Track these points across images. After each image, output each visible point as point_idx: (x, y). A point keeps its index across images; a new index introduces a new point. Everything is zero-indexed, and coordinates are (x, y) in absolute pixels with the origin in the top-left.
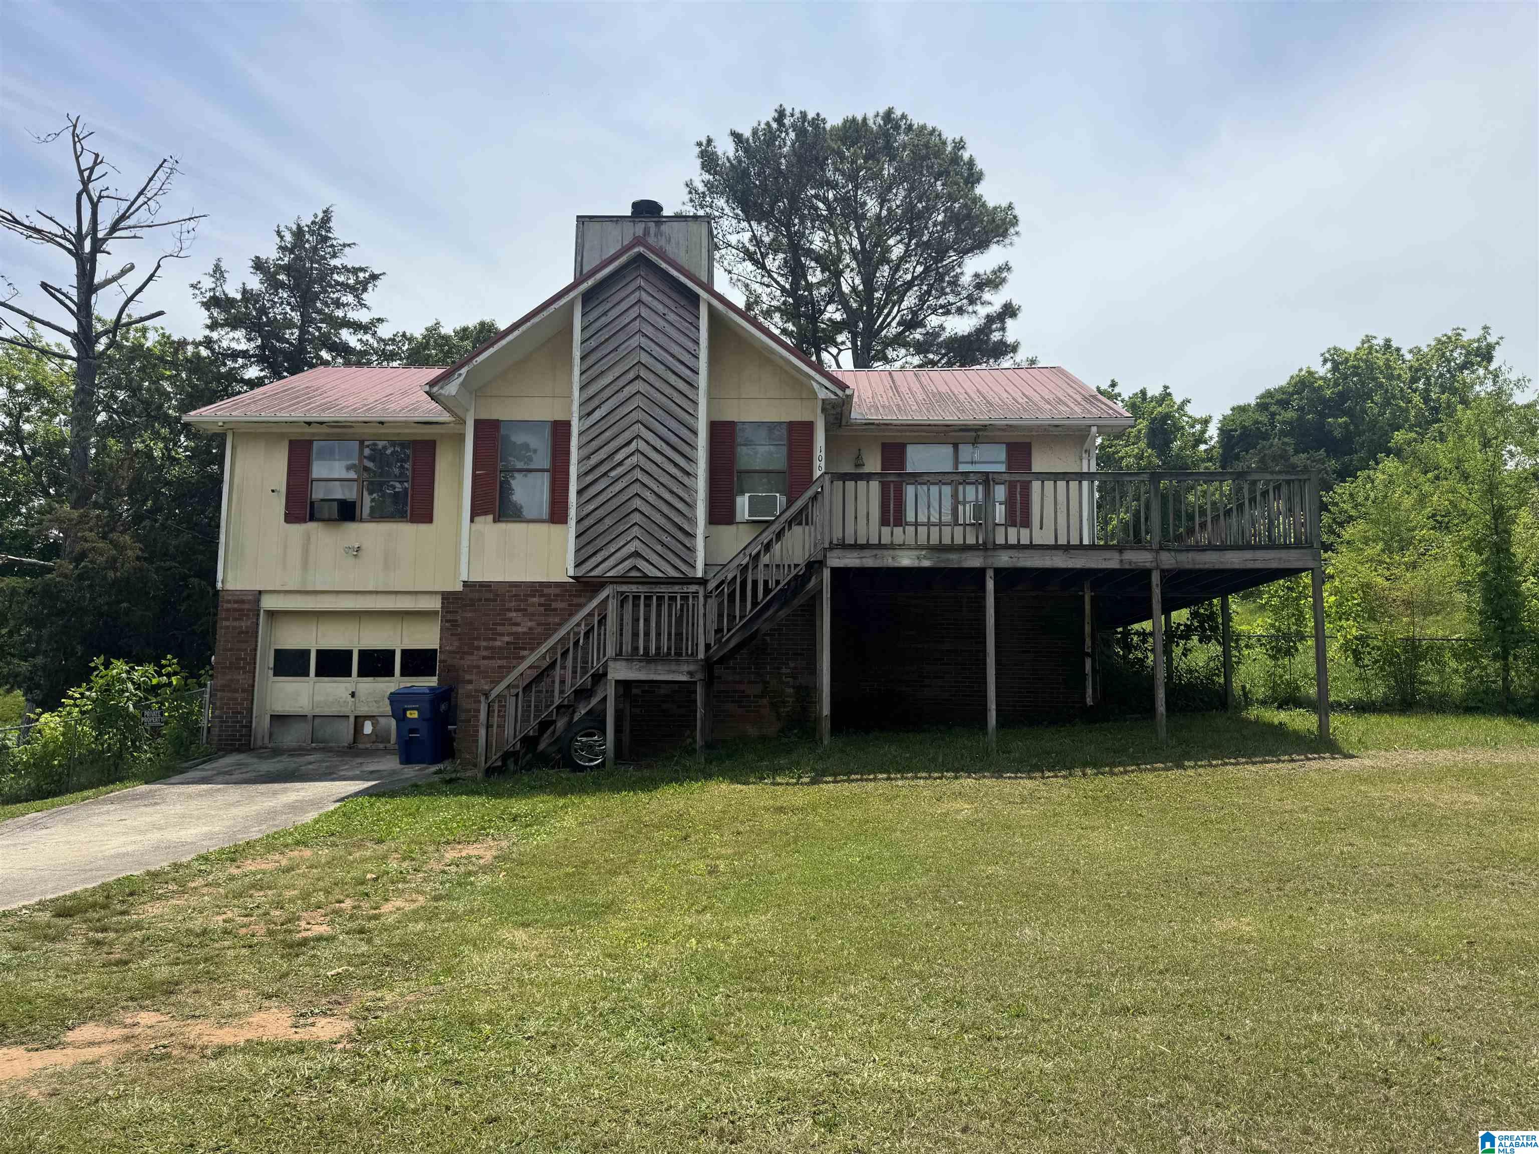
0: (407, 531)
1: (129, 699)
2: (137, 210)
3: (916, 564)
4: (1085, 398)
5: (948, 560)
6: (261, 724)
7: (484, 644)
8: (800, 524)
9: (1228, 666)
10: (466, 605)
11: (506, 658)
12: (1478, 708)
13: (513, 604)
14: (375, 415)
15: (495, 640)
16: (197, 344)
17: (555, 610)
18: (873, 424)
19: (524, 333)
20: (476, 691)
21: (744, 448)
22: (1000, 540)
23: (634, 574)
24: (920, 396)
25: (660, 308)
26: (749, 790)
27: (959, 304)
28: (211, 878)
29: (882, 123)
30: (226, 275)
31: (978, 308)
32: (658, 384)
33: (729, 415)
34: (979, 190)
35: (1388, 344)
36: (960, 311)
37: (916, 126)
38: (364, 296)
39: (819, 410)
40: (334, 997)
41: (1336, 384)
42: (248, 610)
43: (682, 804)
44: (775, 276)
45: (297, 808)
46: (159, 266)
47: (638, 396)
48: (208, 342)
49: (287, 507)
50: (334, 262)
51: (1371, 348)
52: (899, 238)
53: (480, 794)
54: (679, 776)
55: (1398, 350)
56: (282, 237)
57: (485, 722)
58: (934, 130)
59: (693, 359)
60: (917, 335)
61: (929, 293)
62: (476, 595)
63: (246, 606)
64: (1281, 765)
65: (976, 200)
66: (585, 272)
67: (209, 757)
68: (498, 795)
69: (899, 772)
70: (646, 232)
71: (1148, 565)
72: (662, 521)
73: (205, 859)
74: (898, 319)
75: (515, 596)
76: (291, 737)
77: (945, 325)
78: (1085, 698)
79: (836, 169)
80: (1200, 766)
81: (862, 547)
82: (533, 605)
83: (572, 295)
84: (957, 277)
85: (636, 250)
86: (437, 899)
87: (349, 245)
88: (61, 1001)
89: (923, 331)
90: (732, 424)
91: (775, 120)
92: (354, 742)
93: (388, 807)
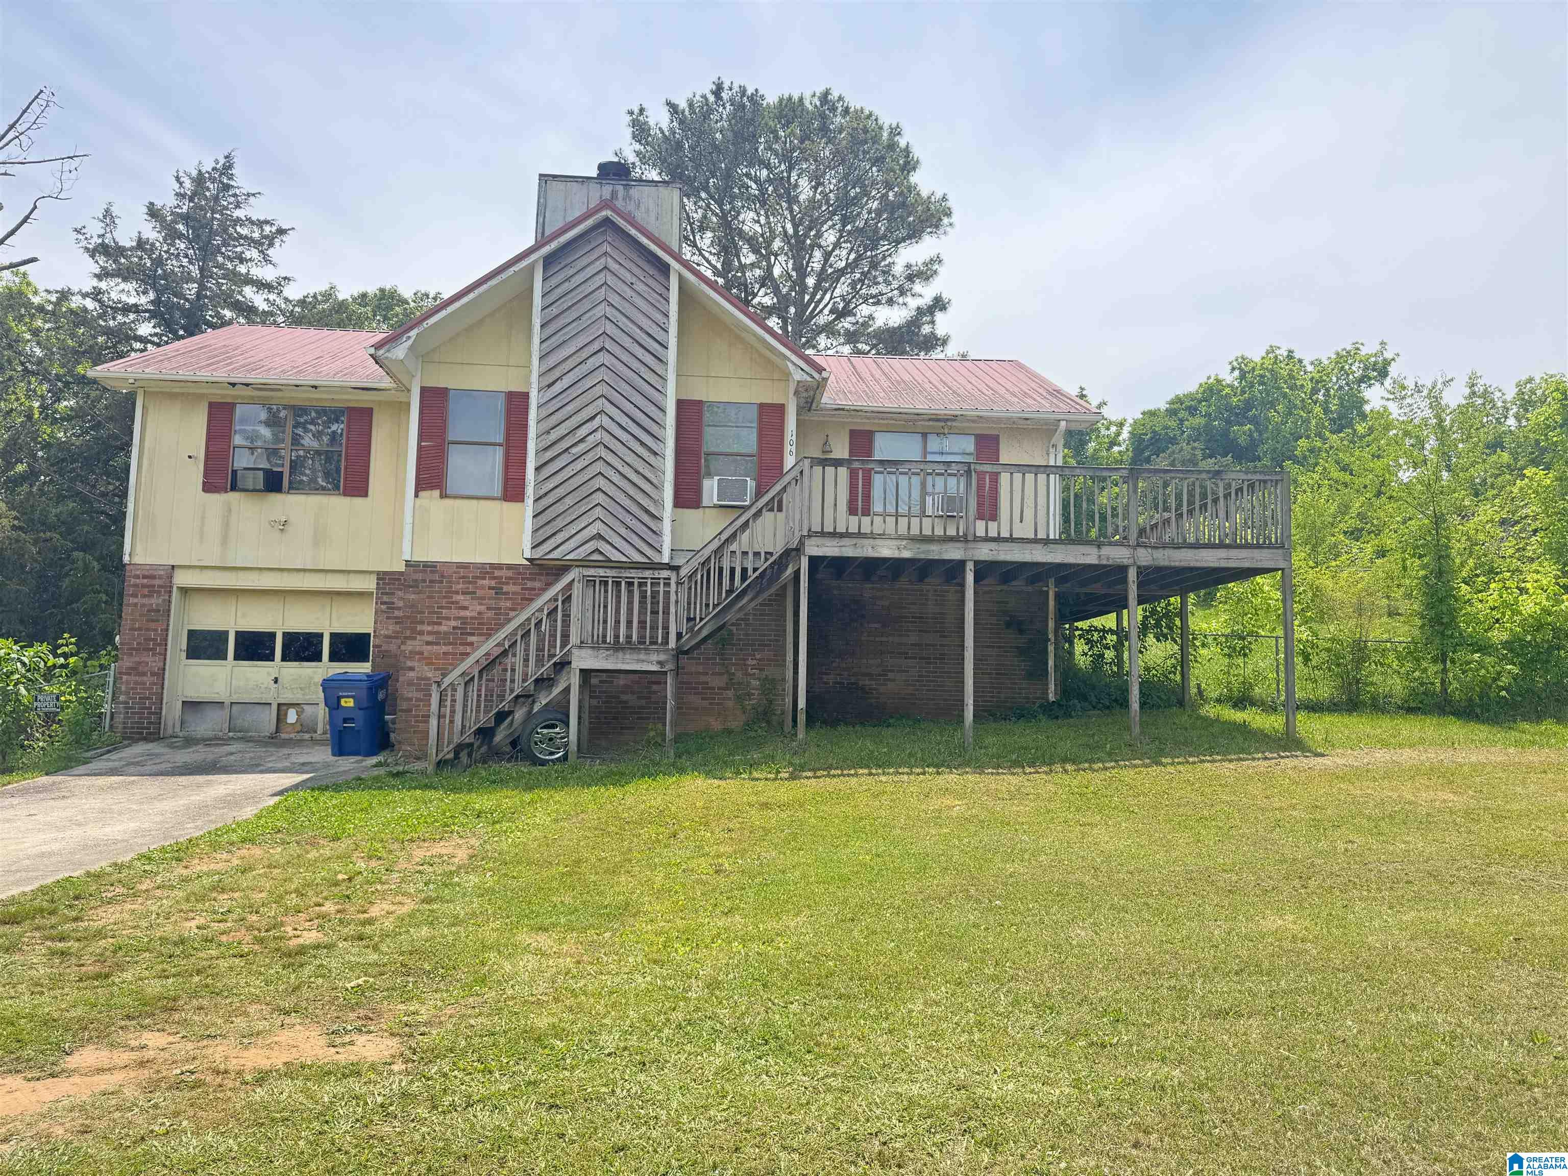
0: (338, 503)
1: (18, 682)
2: (7, 144)
3: (896, 554)
4: (1047, 391)
5: (929, 551)
6: (172, 711)
7: (429, 628)
8: (772, 510)
9: (1184, 662)
10: (409, 586)
11: (450, 644)
12: (1419, 708)
13: (461, 586)
14: (308, 378)
15: (440, 624)
16: (85, 295)
17: (507, 593)
18: (843, 409)
19: (480, 295)
20: (418, 678)
21: (712, 429)
22: (981, 532)
23: (596, 557)
24: (886, 384)
25: (628, 277)
26: (730, 785)
27: (890, 295)
28: (159, 879)
29: (818, 103)
30: (116, 221)
31: (909, 299)
32: (625, 357)
33: (699, 392)
34: (915, 178)
35: (1290, 355)
36: (890, 302)
37: (852, 110)
38: (270, 252)
39: (791, 395)
40: (362, 1013)
41: (1243, 392)
42: (159, 586)
43: (659, 799)
45: (232, 802)
46: (35, 207)
47: (603, 368)
48: (96, 294)
49: (206, 475)
50: (239, 213)
51: (1276, 357)
52: (830, 223)
53: (436, 788)
54: (650, 771)
55: (1300, 361)
56: (181, 184)
57: (437, 712)
58: (870, 115)
59: (662, 332)
60: (846, 324)
61: (861, 281)
62: (419, 576)
63: (157, 582)
64: (1256, 763)
65: (910, 188)
66: (547, 233)
67: (114, 747)
68: (455, 790)
69: (880, 767)
70: (614, 194)
71: (1126, 562)
72: (627, 503)
73: (147, 858)
74: (830, 306)
75: (463, 577)
76: (204, 726)
77: (875, 315)
78: (1047, 694)
79: (769, 148)
80: (1178, 763)
81: (842, 536)
82: (482, 587)
83: (533, 257)
84: (891, 265)
85: (604, 213)
86: (428, 901)
87: (254, 195)
88: (48, 1022)
89: (853, 320)
90: (700, 402)
91: (713, 93)
92: (277, 732)
93: (334, 802)
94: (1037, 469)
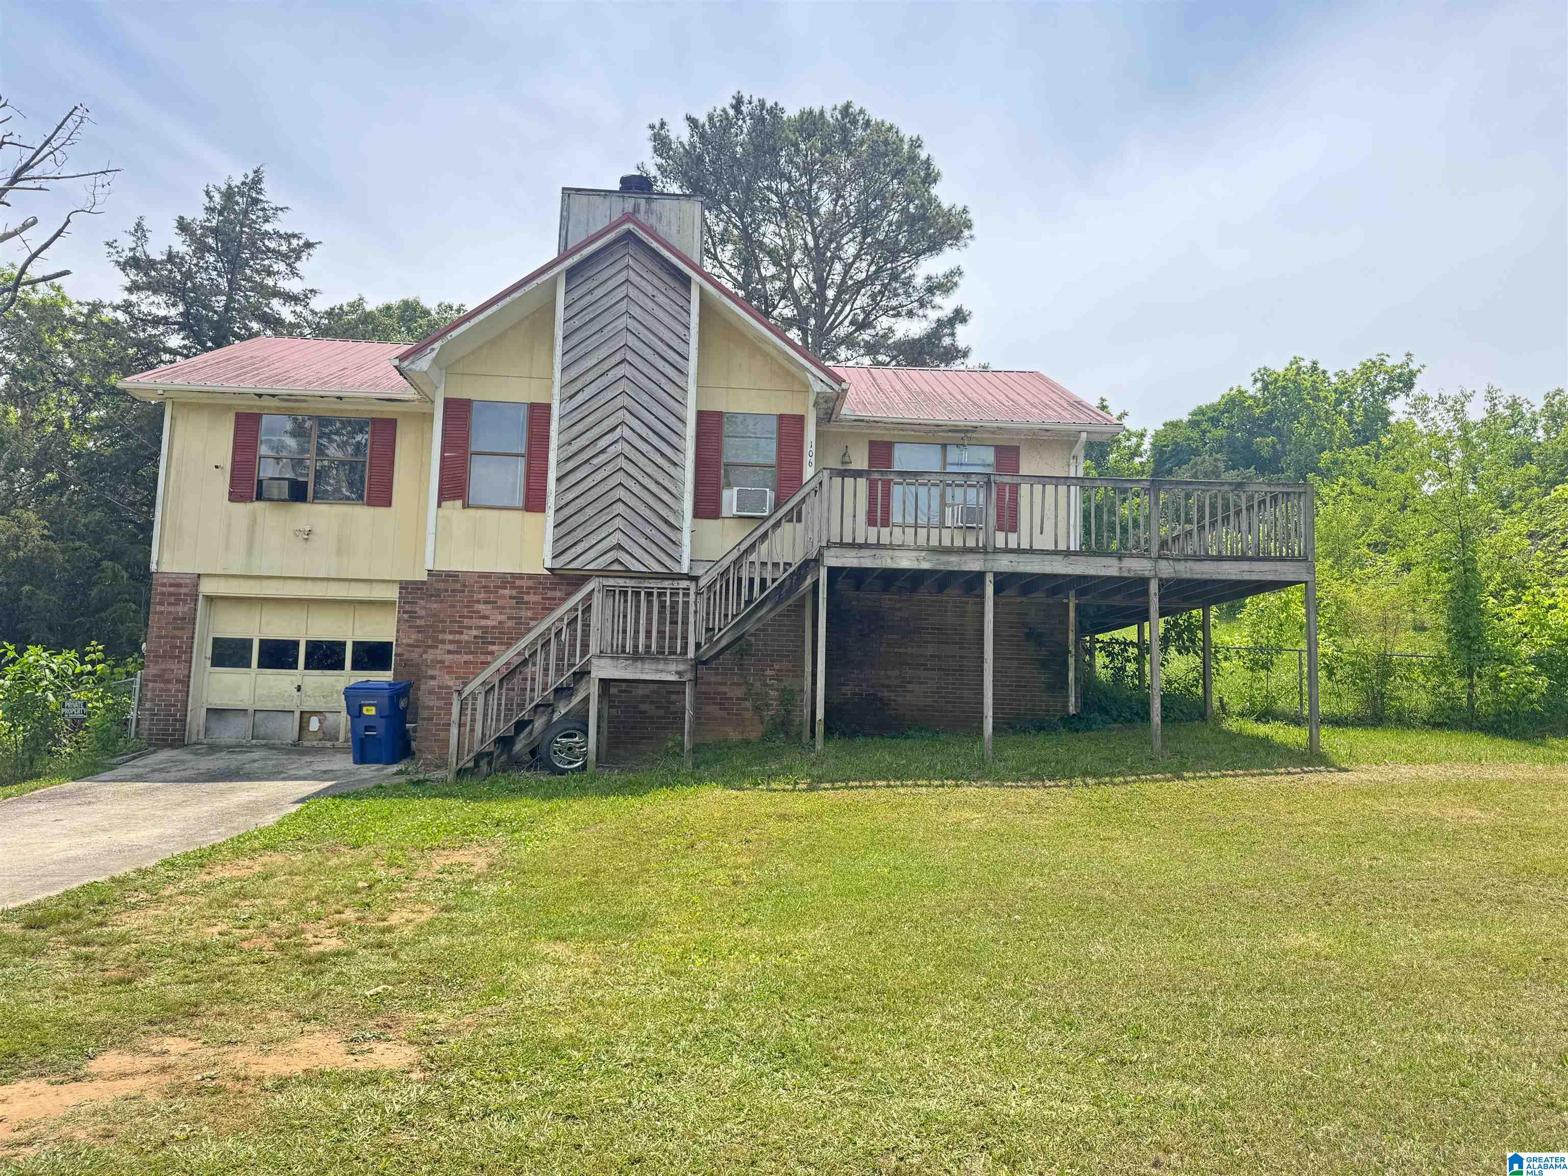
0: (363, 514)
1: (46, 689)
2: (42, 160)
3: (914, 565)
4: (1068, 402)
5: (948, 563)
6: (196, 718)
7: (451, 637)
8: (791, 521)
9: (1206, 675)
10: (432, 596)
11: (472, 653)
12: (1446, 724)
13: (482, 595)
14: (333, 390)
15: (461, 633)
16: (116, 308)
17: (527, 603)
18: (862, 420)
19: (503, 308)
20: (439, 687)
21: (731, 440)
22: (1000, 544)
23: (616, 567)
24: (905, 395)
25: (650, 290)
26: (747, 796)
27: (910, 307)
28: (182, 885)
29: (839, 117)
30: (148, 234)
31: (929, 312)
32: (646, 369)
33: (719, 404)
34: (935, 190)
35: (1314, 367)
36: (910, 314)
37: (873, 122)
38: (298, 265)
39: (811, 403)
40: (381, 1021)
41: (1266, 404)
42: (185, 595)
43: (677, 809)
45: (253, 808)
46: (68, 221)
47: (624, 380)
48: (127, 307)
49: (231, 486)
50: (268, 227)
51: (1299, 368)
52: (850, 236)
53: (456, 797)
54: (670, 781)
55: (1324, 372)
56: (211, 198)
57: (457, 721)
58: (891, 127)
59: (683, 344)
60: (866, 336)
61: (881, 293)
62: (441, 586)
63: (183, 590)
64: (1279, 778)
65: (932, 200)
66: (569, 247)
67: (139, 753)
68: (475, 798)
69: (898, 779)
70: (636, 209)
71: (1147, 574)
72: (646, 513)
73: (171, 864)
74: (850, 317)
75: (485, 587)
76: (228, 733)
77: (895, 328)
78: (1068, 707)
79: (790, 161)
80: (1200, 778)
81: (860, 546)
82: (503, 597)
83: (556, 270)
84: (911, 277)
85: (625, 227)
86: (447, 909)
87: (281, 210)
88: (72, 1026)
89: (872, 332)
90: (720, 414)
91: (733, 107)
92: (299, 739)
93: (355, 809)
94: (1057, 481)
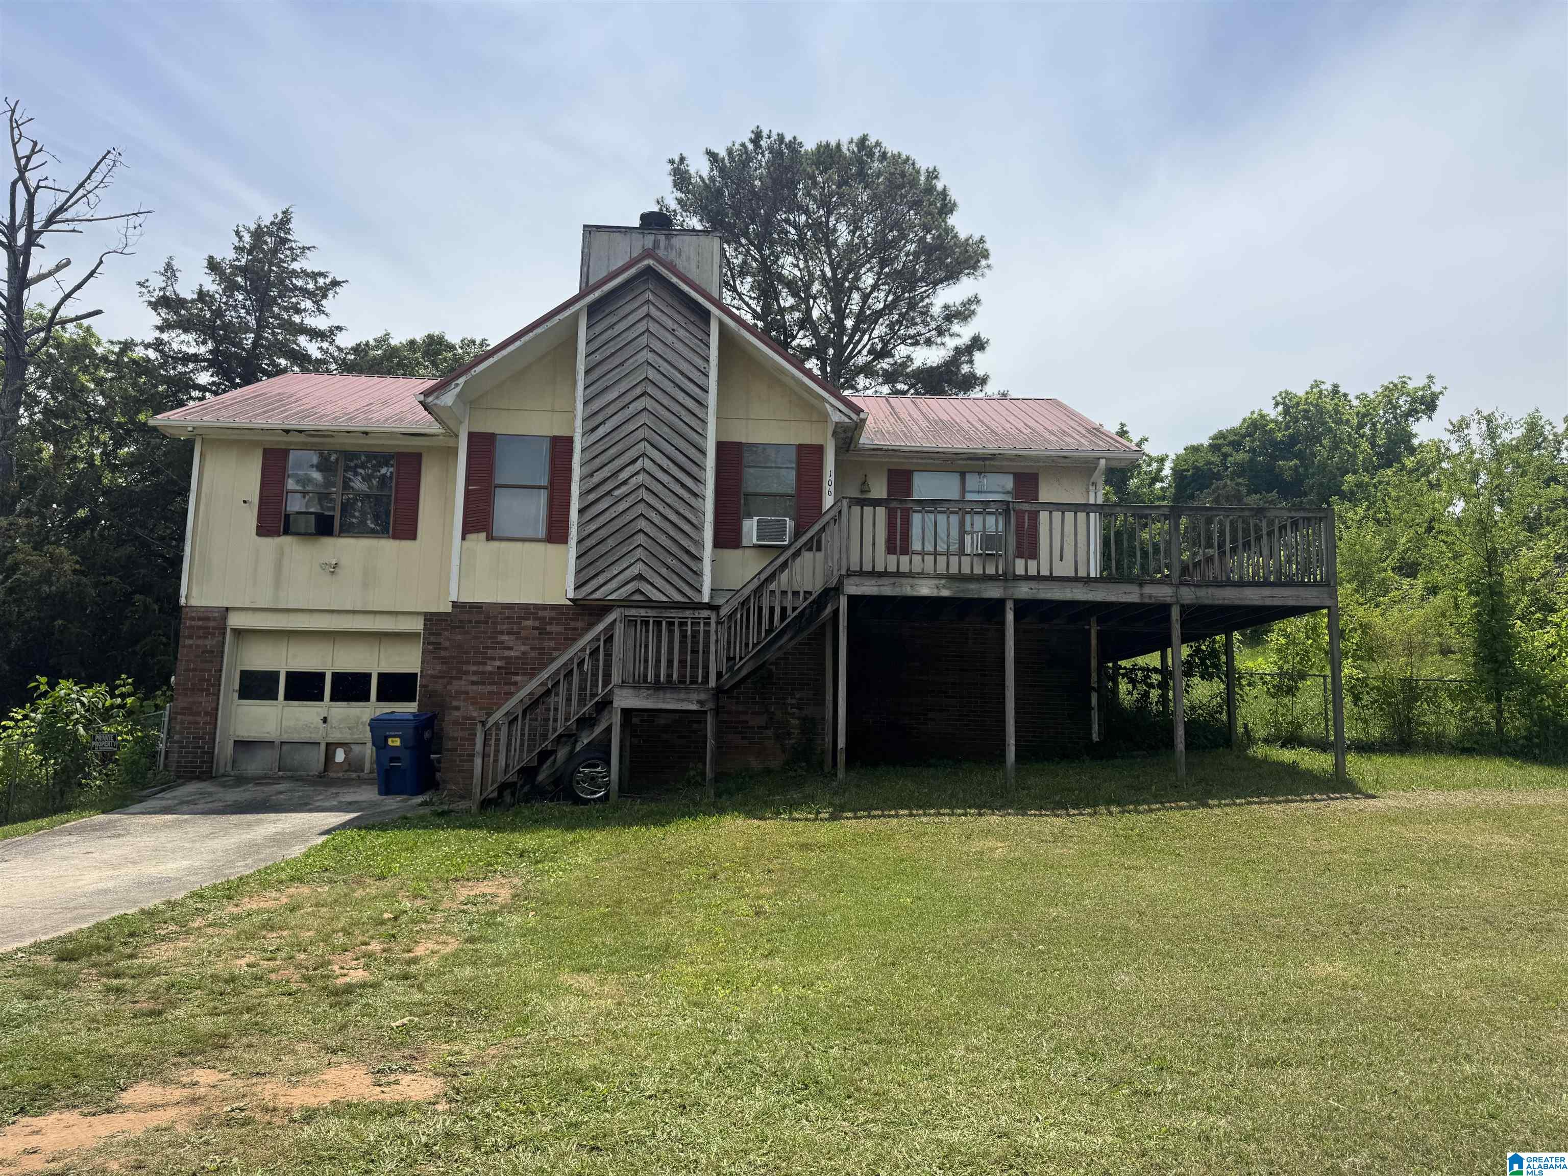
0: (389, 546)
1: (77, 722)
2: (76, 202)
3: (935, 593)
4: (1088, 430)
5: (968, 590)
6: (224, 749)
7: (474, 668)
8: (810, 549)
9: (1230, 701)
10: (453, 627)
11: (495, 683)
12: (1474, 749)
13: (505, 627)
14: (359, 424)
15: (485, 664)
16: (147, 346)
17: (550, 633)
18: (881, 449)
19: (525, 344)
20: (464, 718)
21: (752, 470)
22: (1020, 571)
23: (637, 597)
24: (924, 424)
25: (670, 324)
26: (770, 826)
27: (928, 335)
28: (211, 917)
29: (856, 149)
30: (177, 274)
31: (947, 339)
32: (666, 401)
33: (738, 434)
34: (952, 220)
35: (1335, 390)
36: (929, 342)
37: (889, 155)
38: (324, 302)
39: (830, 433)
40: (407, 1052)
41: (1288, 427)
42: (214, 628)
43: (699, 839)
44: (747, 299)
45: (279, 840)
46: (101, 262)
47: (645, 413)
48: (158, 345)
49: (259, 521)
50: (296, 266)
51: (1321, 392)
52: (869, 266)
53: (480, 828)
54: (692, 810)
55: (1345, 395)
56: (240, 238)
57: (481, 751)
58: (908, 159)
59: (702, 377)
60: (885, 364)
61: (899, 322)
62: (466, 617)
63: (212, 624)
64: (1305, 805)
65: (948, 230)
66: (591, 282)
67: (168, 786)
68: (499, 829)
69: (920, 807)
70: (656, 244)
71: (1168, 600)
72: (667, 543)
73: (199, 896)
74: (868, 347)
75: (508, 618)
76: (254, 765)
77: (913, 356)
78: (1091, 734)
79: (808, 194)
80: (1225, 805)
81: (880, 575)
82: (526, 628)
83: (577, 306)
84: (929, 306)
85: (646, 262)
86: (471, 940)
87: (309, 248)
88: (104, 1058)
89: (891, 360)
90: (739, 444)
91: (752, 141)
92: (325, 771)
93: (381, 841)
94: (1076, 508)
